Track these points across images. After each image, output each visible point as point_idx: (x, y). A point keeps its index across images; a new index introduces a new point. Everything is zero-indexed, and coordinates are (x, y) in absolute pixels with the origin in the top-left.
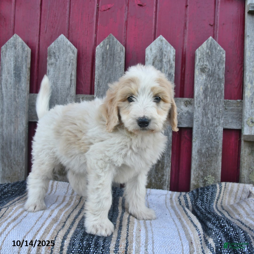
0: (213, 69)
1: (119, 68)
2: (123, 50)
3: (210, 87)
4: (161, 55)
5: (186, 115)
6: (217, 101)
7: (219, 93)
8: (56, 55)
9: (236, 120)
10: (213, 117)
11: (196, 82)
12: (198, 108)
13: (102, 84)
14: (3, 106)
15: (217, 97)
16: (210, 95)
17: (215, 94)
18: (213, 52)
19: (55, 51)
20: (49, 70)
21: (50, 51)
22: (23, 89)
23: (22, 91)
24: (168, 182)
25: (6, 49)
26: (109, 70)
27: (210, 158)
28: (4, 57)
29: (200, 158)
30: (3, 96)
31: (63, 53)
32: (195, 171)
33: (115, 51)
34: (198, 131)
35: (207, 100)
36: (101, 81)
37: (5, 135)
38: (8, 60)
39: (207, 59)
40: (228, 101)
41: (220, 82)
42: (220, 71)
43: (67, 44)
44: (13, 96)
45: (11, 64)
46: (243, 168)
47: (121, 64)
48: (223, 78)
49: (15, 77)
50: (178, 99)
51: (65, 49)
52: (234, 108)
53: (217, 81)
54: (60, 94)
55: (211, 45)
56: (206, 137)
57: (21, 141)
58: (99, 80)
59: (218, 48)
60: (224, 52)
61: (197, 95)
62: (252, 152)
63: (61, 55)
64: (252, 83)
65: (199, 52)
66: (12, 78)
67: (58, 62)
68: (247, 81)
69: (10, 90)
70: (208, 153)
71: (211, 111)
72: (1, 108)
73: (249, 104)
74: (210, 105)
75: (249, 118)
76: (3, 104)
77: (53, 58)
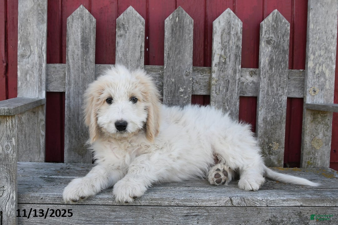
0: (278, 41)
1: (189, 41)
2: (192, 22)
3: (276, 58)
4: (229, 28)
5: (251, 85)
6: (282, 71)
7: (284, 64)
8: (125, 27)
9: (298, 89)
10: (278, 86)
12: (263, 79)
13: (171, 56)
14: (70, 78)
15: (282, 67)
16: (275, 66)
17: (279, 65)
18: (278, 24)
19: (124, 23)
20: (119, 42)
21: (119, 23)
22: (92, 60)
23: (90, 63)
25: (73, 20)
26: (178, 42)
28: (70, 28)
29: (266, 126)
30: (70, 68)
31: (132, 25)
33: (184, 23)
34: (264, 100)
35: (272, 71)
36: (171, 53)
37: (72, 107)
38: (74, 31)
39: (272, 31)
40: (291, 71)
41: (285, 54)
42: (285, 43)
43: (136, 16)
44: (80, 67)
45: (77, 35)
46: (305, 135)
47: (191, 36)
48: (287, 50)
49: (83, 48)
50: (243, 70)
51: (134, 21)
52: (296, 77)
53: (282, 52)
55: (276, 17)
58: (169, 52)
59: (284, 21)
60: (288, 25)
61: (263, 67)
62: (314, 119)
63: (131, 27)
64: (314, 54)
65: (265, 24)
66: (79, 49)
67: (127, 33)
68: (310, 52)
69: (77, 61)
70: (273, 121)
71: (276, 81)
72: (67, 80)
73: (311, 74)
74: (275, 75)
75: (311, 87)
76: (69, 76)
77: (122, 29)
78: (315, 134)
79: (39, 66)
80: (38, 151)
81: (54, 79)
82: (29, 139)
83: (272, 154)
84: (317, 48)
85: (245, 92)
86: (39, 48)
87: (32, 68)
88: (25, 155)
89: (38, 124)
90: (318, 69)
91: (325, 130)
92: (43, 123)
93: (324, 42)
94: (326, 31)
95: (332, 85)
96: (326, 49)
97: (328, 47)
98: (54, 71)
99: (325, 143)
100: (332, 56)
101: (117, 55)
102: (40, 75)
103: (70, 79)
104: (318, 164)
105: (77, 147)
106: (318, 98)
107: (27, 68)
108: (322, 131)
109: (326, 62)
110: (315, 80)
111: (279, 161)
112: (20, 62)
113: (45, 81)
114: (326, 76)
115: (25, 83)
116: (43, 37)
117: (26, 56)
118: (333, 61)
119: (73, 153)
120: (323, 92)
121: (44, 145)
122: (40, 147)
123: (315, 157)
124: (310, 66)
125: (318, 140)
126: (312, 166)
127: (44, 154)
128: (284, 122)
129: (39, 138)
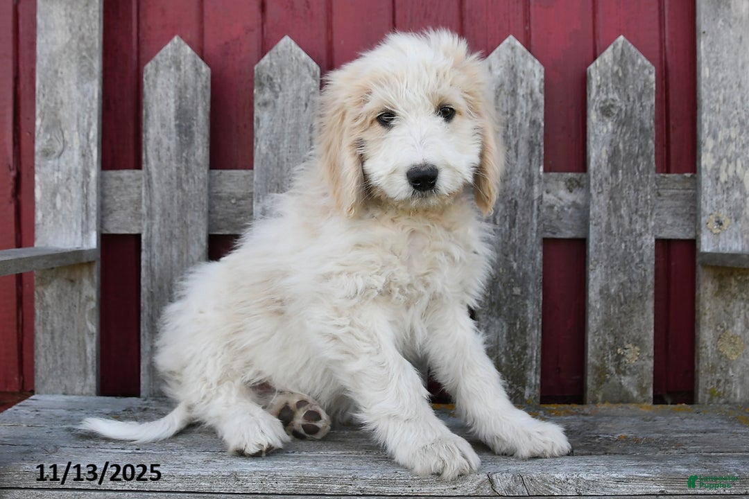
0: (629, 108)
3: (624, 149)
4: (512, 81)
5: (570, 211)
6: (641, 179)
7: (644, 161)
8: (274, 83)
9: (682, 219)
10: (632, 214)
11: (591, 139)
12: (597, 196)
14: (151, 201)
15: (640, 169)
16: (624, 166)
17: (634, 164)
18: (628, 70)
19: (271, 75)
20: (260, 118)
21: (260, 74)
22: (201, 162)
23: (196, 167)
24: (537, 362)
25: (157, 70)
27: (629, 306)
28: (152, 88)
29: (608, 307)
30: (151, 178)
31: (291, 79)
32: (595, 335)
34: (600, 246)
35: (617, 178)
37: (156, 268)
38: (161, 95)
39: (614, 86)
40: (664, 177)
41: (646, 138)
42: (645, 113)
43: (299, 58)
44: (175, 178)
45: (167, 105)
46: (701, 326)
48: (651, 128)
49: (180, 134)
50: (551, 176)
51: (295, 70)
52: (676, 191)
53: (638, 134)
54: (286, 171)
55: (622, 54)
59: (639, 61)
60: (651, 70)
61: (595, 168)
62: (721, 290)
63: (287, 84)
64: (715, 137)
65: (596, 72)
66: (172, 136)
67: (280, 98)
68: (704, 131)
69: (168, 164)
70: (624, 294)
71: (627, 201)
72: (146, 206)
73: (710, 184)
74: (625, 187)
75: (711, 214)
76: (151, 197)
77: (267, 90)
78: (725, 324)
79: (82, 175)
80: (81, 369)
81: (119, 205)
82: (61, 343)
83: (624, 374)
84: (721, 122)
85: (558, 229)
86: (83, 135)
87: (68, 179)
88: (53, 379)
89: (81, 309)
90: (726, 171)
91: (748, 312)
92: (93, 305)
93: (736, 109)
94: (740, 83)
96: (742, 123)
98: (117, 187)
101: (258, 147)
102: (86, 196)
103: (151, 204)
104: (735, 395)
106: (727, 240)
107: (56, 180)
108: (742, 317)
109: (742, 153)
110: (720, 197)
111: (642, 390)
112: (39, 166)
113: (95, 209)
114: (745, 188)
115: (52, 215)
116: (92, 109)
117: (54, 152)
120: (740, 225)
121: (95, 355)
122: (85, 360)
123: (728, 378)
124: (707, 164)
125: (732, 337)
126: (722, 401)
127: (95, 377)
128: (649, 297)
129: (84, 340)
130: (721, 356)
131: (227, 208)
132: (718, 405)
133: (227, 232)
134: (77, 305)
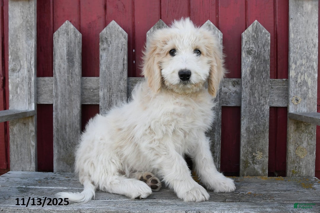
0: (259, 51)
3: (257, 69)
5: (234, 95)
6: (264, 81)
7: (265, 73)
8: (108, 41)
9: (282, 98)
10: (260, 96)
11: (243, 64)
12: (245, 89)
14: (57, 90)
15: (264, 77)
16: (257, 76)
17: (261, 75)
18: (259, 35)
19: (107, 37)
20: (102, 55)
21: (102, 37)
22: (78, 74)
23: (75, 76)
24: (219, 158)
25: (59, 35)
27: (258, 135)
28: (57, 43)
29: (249, 136)
30: (57, 81)
31: (115, 39)
32: (243, 148)
34: (246, 110)
35: (254, 81)
37: (59, 119)
38: (60, 46)
39: (252, 42)
40: (274, 80)
41: (266, 64)
42: (266, 53)
43: (118, 30)
44: (67, 81)
46: (289, 144)
48: (268, 60)
49: (68, 62)
50: (226, 80)
51: (117, 35)
52: (279, 86)
53: (263, 62)
54: (113, 78)
55: (256, 28)
56: (253, 115)
57: (76, 124)
59: (264, 31)
60: (269, 35)
61: (244, 77)
62: (298, 128)
63: (113, 41)
64: (296, 64)
65: (245, 36)
66: (65, 63)
67: (110, 47)
68: (291, 61)
69: (64, 75)
70: (256, 130)
71: (258, 91)
72: (55, 92)
73: (293, 83)
74: (257, 85)
75: (294, 96)
76: (57, 88)
77: (105, 43)
78: (299, 143)
79: (28, 79)
80: (29, 161)
81: (44, 92)
82: (21, 150)
83: (256, 164)
84: (298, 57)
85: (228, 102)
86: (28, 62)
87: (22, 81)
88: (17, 164)
89: (29, 136)
90: (300, 78)
91: (309, 138)
92: (33, 134)
93: (305, 51)
94: (307, 41)
95: (315, 94)
96: (307, 58)
97: (310, 56)
98: (43, 84)
99: (310, 151)
100: (314, 65)
101: (101, 68)
102: (30, 88)
103: (57, 92)
104: (303, 173)
105: (65, 157)
106: (300, 107)
107: (17, 81)
108: (306, 140)
109: (307, 71)
110: (298, 89)
111: (263, 171)
112: (10, 76)
113: (34, 93)
114: (308, 85)
115: (16, 96)
116: (32, 52)
117: (17, 70)
118: (314, 69)
119: (62, 163)
120: (306, 101)
121: (35, 155)
122: (31, 156)
123: (300, 166)
124: (292, 75)
125: (302, 148)
126: (297, 175)
127: (35, 164)
128: (267, 132)
129: (30, 149)
130: (297, 157)
131: (89, 93)
132: (295, 177)
133: (89, 103)
134: (27, 134)
